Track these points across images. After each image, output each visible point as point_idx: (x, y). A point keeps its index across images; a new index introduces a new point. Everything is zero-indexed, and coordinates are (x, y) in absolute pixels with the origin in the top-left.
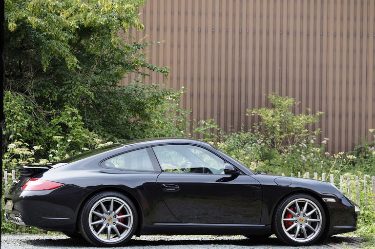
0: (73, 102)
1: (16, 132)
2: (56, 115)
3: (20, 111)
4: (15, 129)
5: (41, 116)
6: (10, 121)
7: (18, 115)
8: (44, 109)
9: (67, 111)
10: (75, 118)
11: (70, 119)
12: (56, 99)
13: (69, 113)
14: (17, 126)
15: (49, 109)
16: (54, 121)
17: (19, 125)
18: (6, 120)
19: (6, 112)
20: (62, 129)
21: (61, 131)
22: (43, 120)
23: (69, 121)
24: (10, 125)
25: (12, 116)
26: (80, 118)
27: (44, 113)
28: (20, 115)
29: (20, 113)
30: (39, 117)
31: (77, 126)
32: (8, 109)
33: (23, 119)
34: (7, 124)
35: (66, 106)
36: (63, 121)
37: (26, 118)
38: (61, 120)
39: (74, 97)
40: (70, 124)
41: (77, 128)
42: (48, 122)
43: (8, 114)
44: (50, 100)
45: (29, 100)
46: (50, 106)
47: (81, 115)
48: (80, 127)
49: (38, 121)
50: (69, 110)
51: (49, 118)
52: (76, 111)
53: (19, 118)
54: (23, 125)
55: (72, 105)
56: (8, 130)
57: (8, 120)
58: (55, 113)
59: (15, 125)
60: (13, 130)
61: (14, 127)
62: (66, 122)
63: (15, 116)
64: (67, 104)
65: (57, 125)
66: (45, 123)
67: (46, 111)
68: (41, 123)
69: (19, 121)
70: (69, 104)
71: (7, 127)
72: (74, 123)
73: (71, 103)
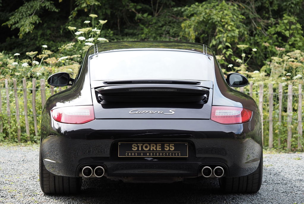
0: (292, 10)
1: (226, 41)
2: (275, 24)
3: (232, 21)
4: (224, 39)
5: (260, 25)
6: (221, 31)
7: (230, 25)
8: (263, 18)
9: (284, 19)
10: (293, 27)
11: (288, 27)
12: (276, 8)
13: (286, 21)
14: (227, 36)
15: (268, 18)
16: (272, 30)
17: (229, 35)
18: (217, 30)
20: (280, 38)
21: (280, 41)
22: (262, 29)
23: (286, 30)
24: (220, 35)
25: (223, 26)
26: (299, 26)
27: (263, 23)
28: (232, 25)
29: (232, 23)
31: (295, 35)
32: (219, 19)
33: (234, 28)
34: (218, 34)
35: (284, 15)
37: (238, 27)
38: (278, 29)
39: (293, 6)
40: (287, 33)
41: (295, 37)
42: (266, 31)
43: (219, 25)
44: (270, 8)
46: (269, 15)
47: (300, 24)
48: (298, 36)
49: (257, 31)
50: (287, 18)
53: (229, 28)
54: (233, 34)
55: (291, 13)
56: (218, 40)
57: (219, 30)
58: (274, 23)
59: (225, 35)
60: (223, 41)
61: (224, 37)
62: (283, 31)
63: (226, 26)
64: (286, 13)
65: (274, 34)
66: (263, 32)
67: (266, 21)
68: (260, 32)
69: (229, 31)
70: (288, 12)
71: (217, 37)
72: (291, 32)
73: (290, 11)
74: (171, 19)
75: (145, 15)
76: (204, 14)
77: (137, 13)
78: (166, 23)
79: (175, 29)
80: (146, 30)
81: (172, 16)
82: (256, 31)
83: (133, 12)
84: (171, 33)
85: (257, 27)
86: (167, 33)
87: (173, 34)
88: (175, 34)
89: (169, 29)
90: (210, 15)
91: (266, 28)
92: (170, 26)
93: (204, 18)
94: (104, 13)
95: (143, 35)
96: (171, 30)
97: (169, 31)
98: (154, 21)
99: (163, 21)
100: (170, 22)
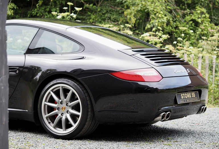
0: (202, 4)
1: (158, 26)
2: (190, 13)
3: (161, 10)
4: (157, 24)
5: (178, 14)
6: (154, 18)
7: (160, 13)
8: (181, 9)
9: (197, 10)
10: (204, 16)
11: (200, 16)
12: (190, 2)
13: (199, 12)
14: (159, 22)
15: (185, 9)
16: (188, 18)
17: (160, 21)
18: (151, 17)
19: (150, 11)
20: (194, 24)
21: (193, 26)
22: (180, 17)
23: (199, 18)
24: (153, 21)
25: (155, 14)
26: (208, 16)
27: (181, 12)
29: (161, 12)
30: (177, 15)
31: (205, 22)
32: (152, 9)
33: (163, 16)
34: (152, 20)
35: (197, 7)
36: (194, 18)
37: (165, 15)
38: (193, 17)
40: (199, 21)
41: (205, 23)
42: (183, 18)
43: (152, 13)
44: (186, 2)
45: (170, 3)
46: (185, 7)
47: (208, 14)
48: (207, 22)
50: (199, 9)
51: (184, 16)
52: (204, 10)
53: (160, 16)
54: (163, 20)
55: (202, 6)
56: (152, 25)
57: (152, 17)
58: (189, 13)
59: (157, 21)
61: (156, 22)
62: (197, 19)
63: (157, 14)
64: (198, 6)
65: (190, 21)
66: (181, 20)
67: (182, 11)
68: (179, 20)
69: (160, 18)
70: (199, 5)
71: (151, 22)
72: (202, 19)
73: (201, 4)
74: (110, 8)
75: (91, 5)
76: (140, 5)
77: (85, 3)
78: (107, 11)
79: (114, 16)
80: (93, 17)
81: (111, 7)
82: (176, 18)
83: (82, 2)
84: (112, 19)
85: (177, 16)
86: (109, 18)
87: (114, 20)
88: (115, 19)
89: (110, 16)
90: (145, 6)
91: (183, 16)
92: (111, 13)
93: (141, 8)
94: (60, 3)
95: (91, 20)
96: (112, 17)
97: (110, 17)
98: (99, 10)
99: (105, 10)
100: (110, 11)
